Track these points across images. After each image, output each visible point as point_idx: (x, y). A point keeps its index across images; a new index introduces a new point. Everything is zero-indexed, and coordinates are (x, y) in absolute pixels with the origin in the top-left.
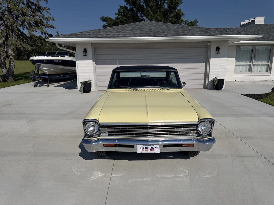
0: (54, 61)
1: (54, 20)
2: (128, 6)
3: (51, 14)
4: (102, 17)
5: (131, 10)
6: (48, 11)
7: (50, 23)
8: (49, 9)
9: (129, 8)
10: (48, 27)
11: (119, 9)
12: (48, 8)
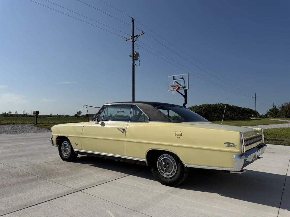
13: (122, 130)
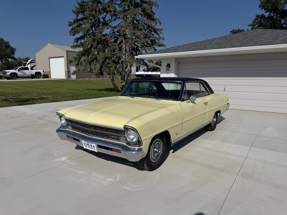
0: (153, 76)
1: (164, 39)
2: (267, 14)
3: (163, 34)
4: (232, 30)
5: (270, 18)
6: (161, 31)
7: (161, 42)
8: (162, 30)
9: (267, 16)
10: (159, 46)
11: (255, 19)
12: (161, 28)
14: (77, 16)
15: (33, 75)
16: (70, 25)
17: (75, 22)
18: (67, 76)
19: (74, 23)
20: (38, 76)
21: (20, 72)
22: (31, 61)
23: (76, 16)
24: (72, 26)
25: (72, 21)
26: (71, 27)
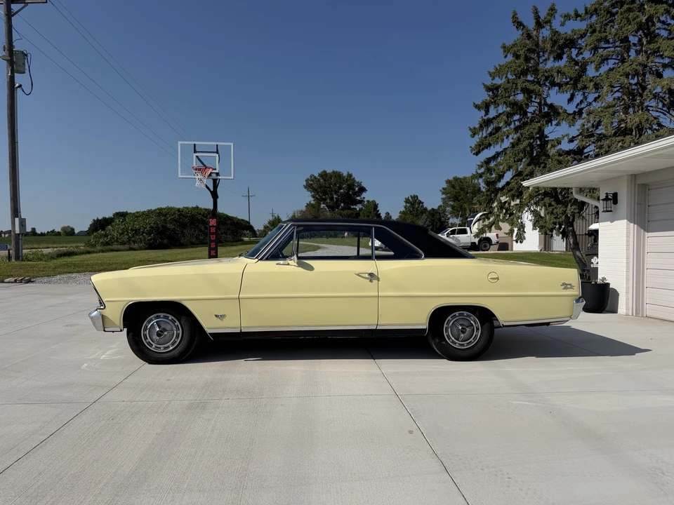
13: (367, 276)
14: (487, 112)
15: (475, 243)
16: (473, 135)
17: (483, 125)
18: (543, 246)
19: (481, 127)
20: (485, 246)
21: (450, 238)
22: (481, 216)
23: (483, 113)
24: (477, 136)
25: (477, 126)
26: (477, 139)
